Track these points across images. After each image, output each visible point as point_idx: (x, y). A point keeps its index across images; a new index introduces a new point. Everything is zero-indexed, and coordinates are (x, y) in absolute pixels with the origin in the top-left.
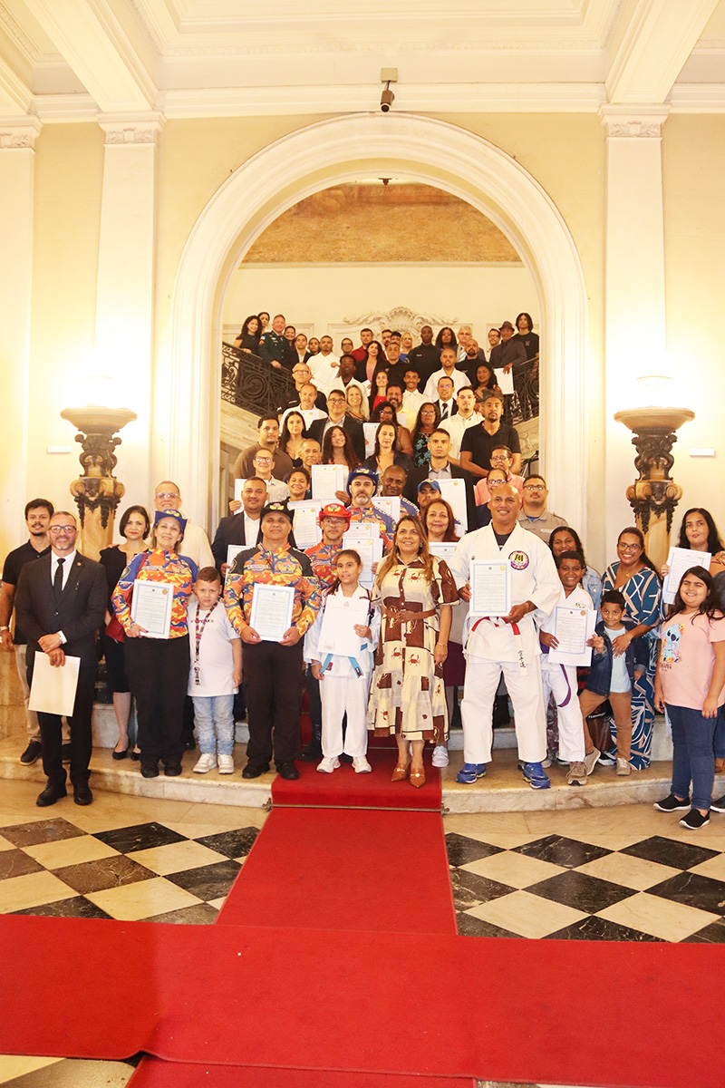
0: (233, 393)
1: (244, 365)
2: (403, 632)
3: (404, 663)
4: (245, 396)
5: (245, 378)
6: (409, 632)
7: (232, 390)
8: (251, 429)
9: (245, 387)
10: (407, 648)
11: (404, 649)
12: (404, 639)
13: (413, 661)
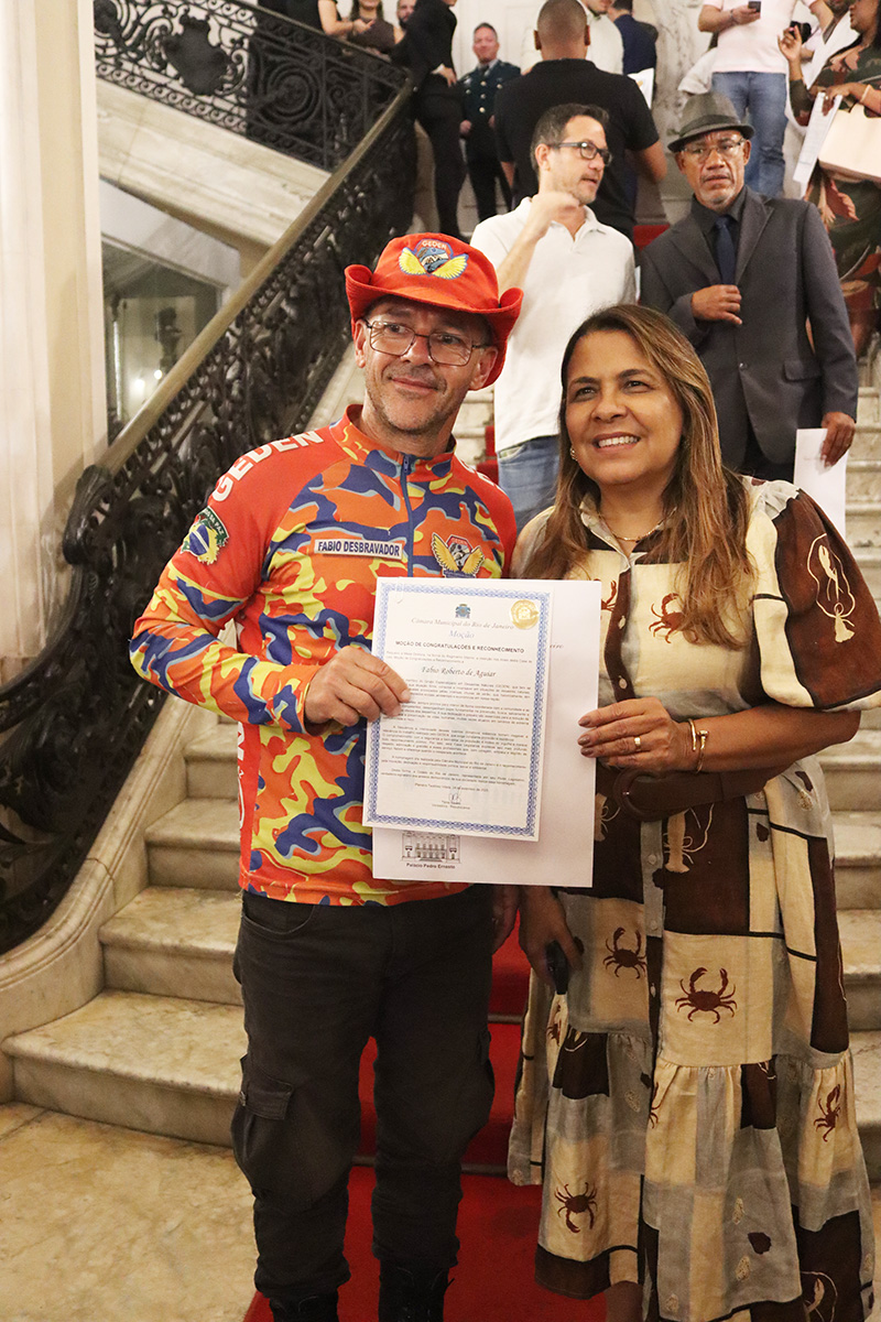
0: (243, 113)
1: (266, 44)
2: (651, 860)
3: (656, 1004)
4: (268, 117)
5: (267, 75)
6: (677, 865)
7: (240, 105)
8: (287, 194)
9: (270, 97)
10: (669, 935)
11: (656, 946)
12: (653, 894)
13: (703, 1001)
